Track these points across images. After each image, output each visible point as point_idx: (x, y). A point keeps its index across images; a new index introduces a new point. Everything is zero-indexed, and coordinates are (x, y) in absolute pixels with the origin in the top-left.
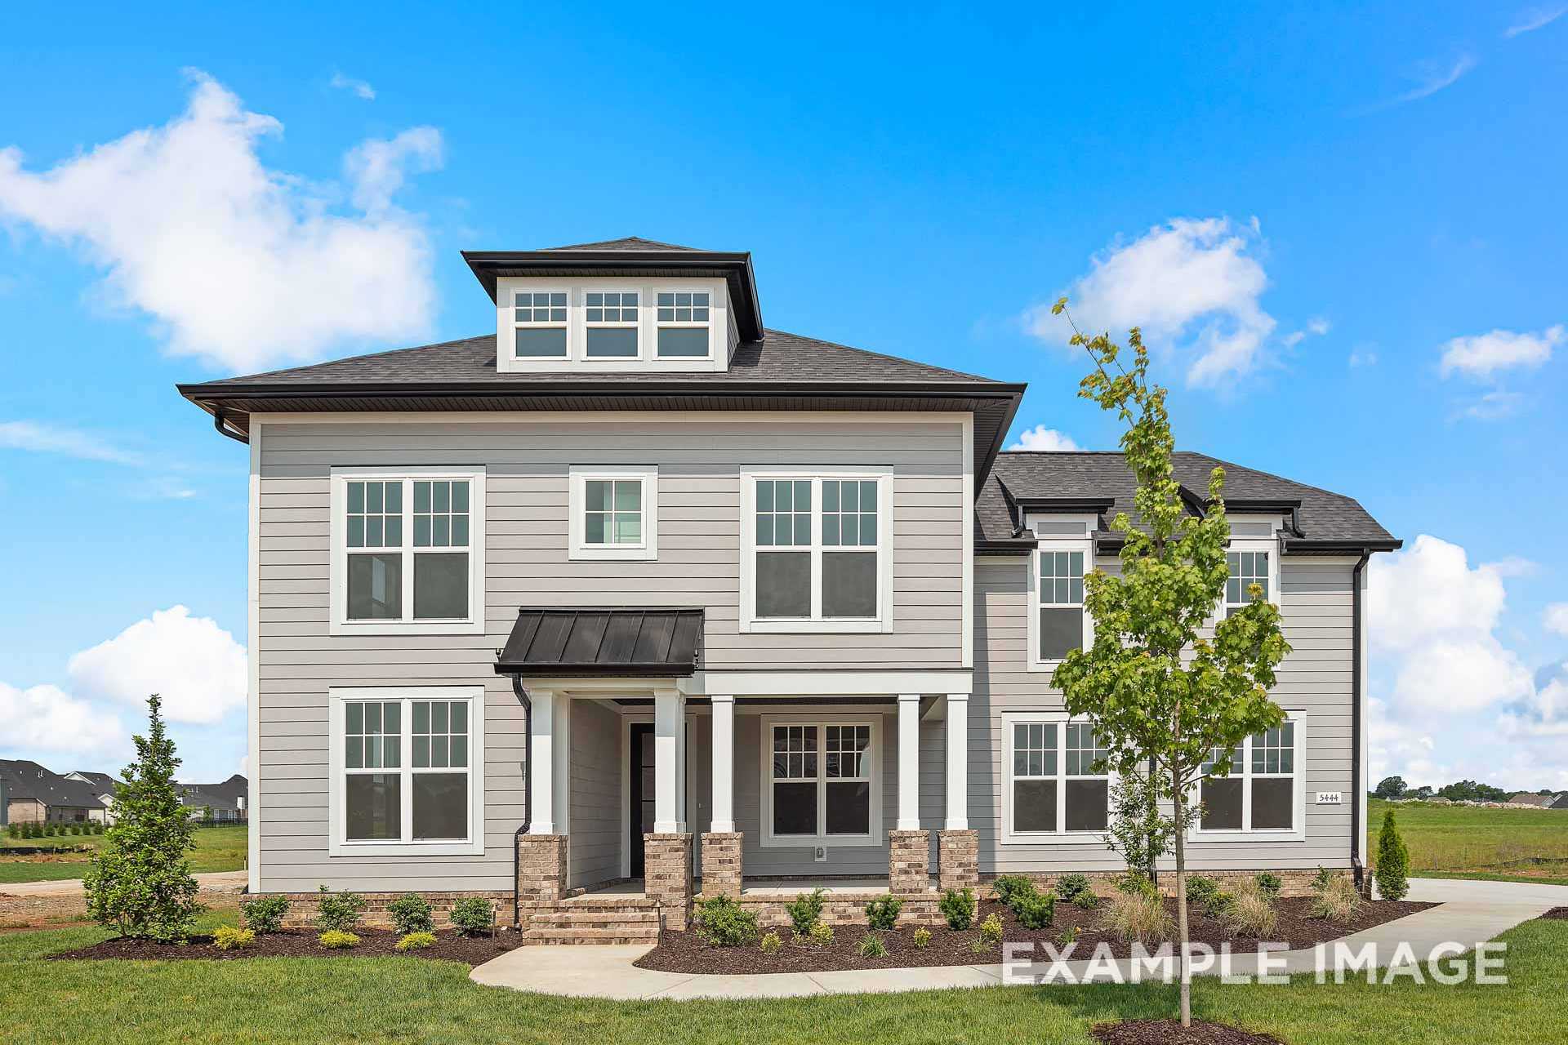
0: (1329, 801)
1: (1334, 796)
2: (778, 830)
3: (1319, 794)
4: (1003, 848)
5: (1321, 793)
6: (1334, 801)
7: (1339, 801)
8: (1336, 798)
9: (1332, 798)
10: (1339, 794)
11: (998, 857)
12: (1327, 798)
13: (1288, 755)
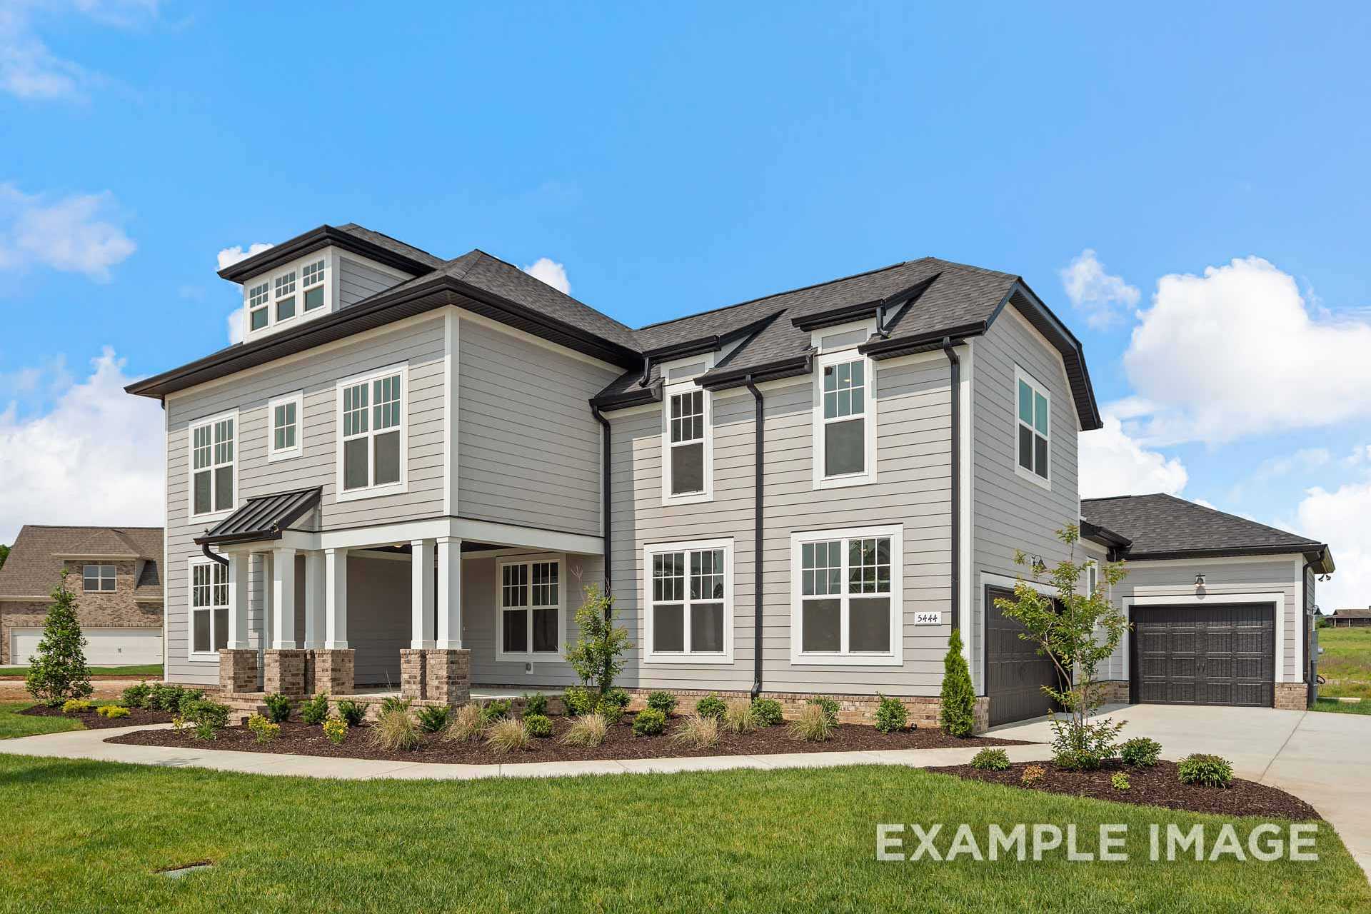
0: (928, 622)
1: (933, 617)
2: (506, 649)
3: (917, 614)
4: (647, 666)
5: (920, 613)
6: (933, 622)
7: (938, 621)
8: (935, 618)
9: (930, 619)
10: (939, 614)
11: (642, 674)
12: (925, 619)
13: (885, 573)
